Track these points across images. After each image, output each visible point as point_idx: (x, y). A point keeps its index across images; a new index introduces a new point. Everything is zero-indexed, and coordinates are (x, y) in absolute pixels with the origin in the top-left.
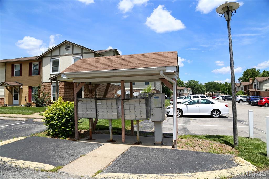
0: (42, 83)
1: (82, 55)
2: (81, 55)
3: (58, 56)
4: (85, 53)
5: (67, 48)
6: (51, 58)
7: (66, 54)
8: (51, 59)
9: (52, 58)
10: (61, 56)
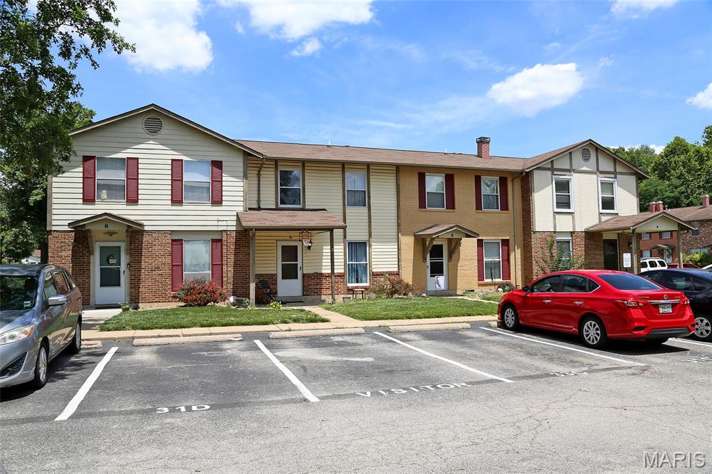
0: (535, 232)
1: (615, 178)
2: (613, 176)
3: (569, 171)
4: (621, 173)
5: (586, 158)
6: (553, 174)
7: (585, 168)
8: (554, 176)
9: (555, 173)
10: (575, 171)
